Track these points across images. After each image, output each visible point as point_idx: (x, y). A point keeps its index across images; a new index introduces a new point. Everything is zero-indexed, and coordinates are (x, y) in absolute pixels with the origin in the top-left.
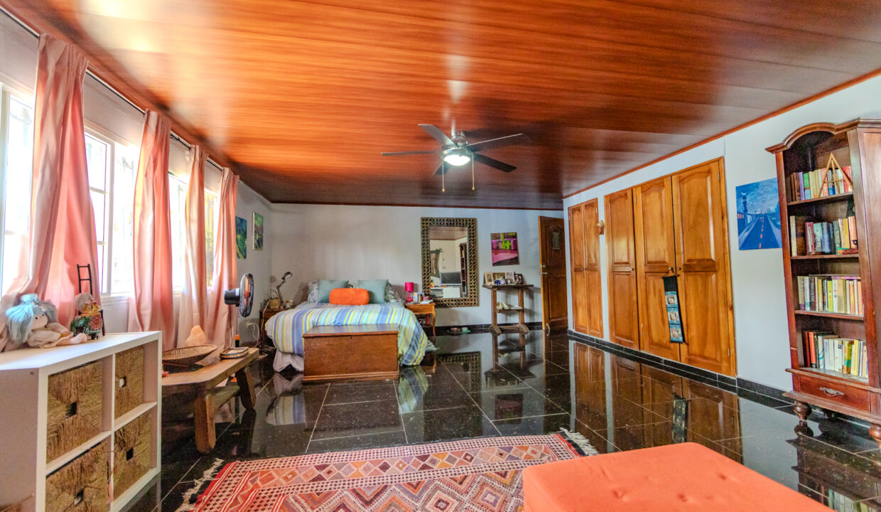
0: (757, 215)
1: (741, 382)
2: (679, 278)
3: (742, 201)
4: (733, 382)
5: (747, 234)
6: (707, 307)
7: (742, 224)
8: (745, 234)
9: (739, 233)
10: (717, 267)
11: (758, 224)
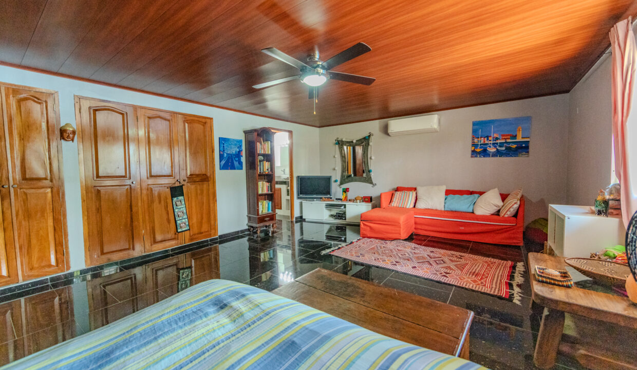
0: (228, 154)
1: (221, 237)
2: (183, 187)
3: (222, 145)
4: (216, 239)
5: (224, 162)
6: (203, 202)
7: (221, 157)
8: (223, 162)
9: (220, 162)
10: (209, 179)
11: (229, 158)
